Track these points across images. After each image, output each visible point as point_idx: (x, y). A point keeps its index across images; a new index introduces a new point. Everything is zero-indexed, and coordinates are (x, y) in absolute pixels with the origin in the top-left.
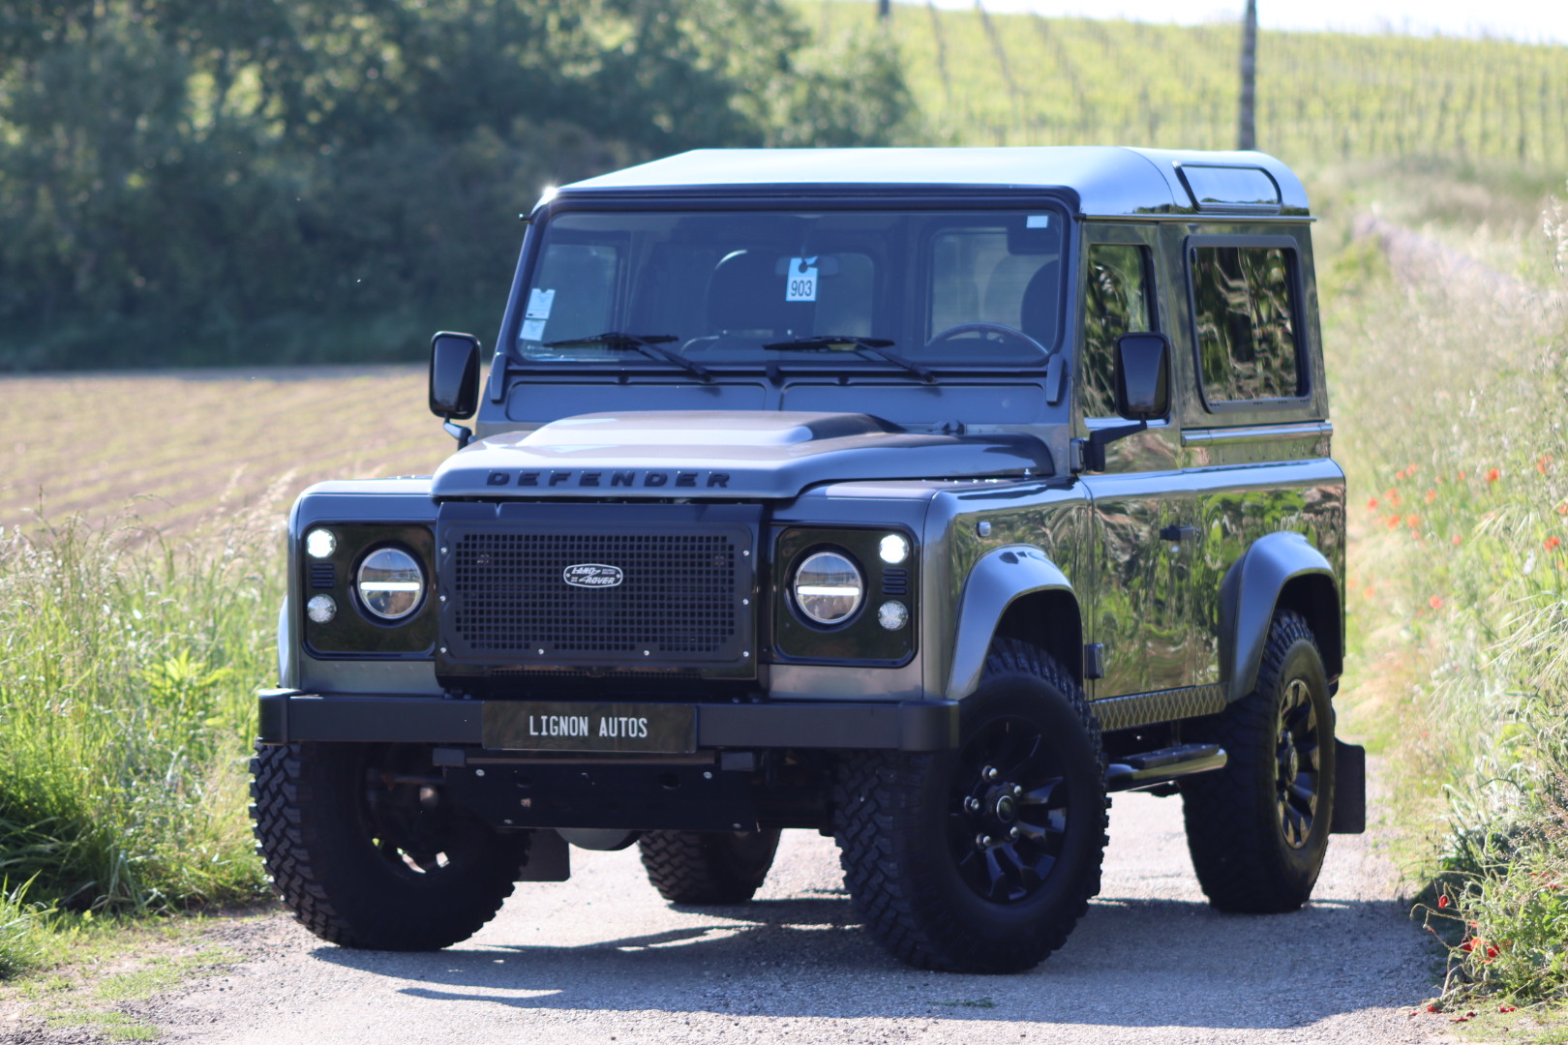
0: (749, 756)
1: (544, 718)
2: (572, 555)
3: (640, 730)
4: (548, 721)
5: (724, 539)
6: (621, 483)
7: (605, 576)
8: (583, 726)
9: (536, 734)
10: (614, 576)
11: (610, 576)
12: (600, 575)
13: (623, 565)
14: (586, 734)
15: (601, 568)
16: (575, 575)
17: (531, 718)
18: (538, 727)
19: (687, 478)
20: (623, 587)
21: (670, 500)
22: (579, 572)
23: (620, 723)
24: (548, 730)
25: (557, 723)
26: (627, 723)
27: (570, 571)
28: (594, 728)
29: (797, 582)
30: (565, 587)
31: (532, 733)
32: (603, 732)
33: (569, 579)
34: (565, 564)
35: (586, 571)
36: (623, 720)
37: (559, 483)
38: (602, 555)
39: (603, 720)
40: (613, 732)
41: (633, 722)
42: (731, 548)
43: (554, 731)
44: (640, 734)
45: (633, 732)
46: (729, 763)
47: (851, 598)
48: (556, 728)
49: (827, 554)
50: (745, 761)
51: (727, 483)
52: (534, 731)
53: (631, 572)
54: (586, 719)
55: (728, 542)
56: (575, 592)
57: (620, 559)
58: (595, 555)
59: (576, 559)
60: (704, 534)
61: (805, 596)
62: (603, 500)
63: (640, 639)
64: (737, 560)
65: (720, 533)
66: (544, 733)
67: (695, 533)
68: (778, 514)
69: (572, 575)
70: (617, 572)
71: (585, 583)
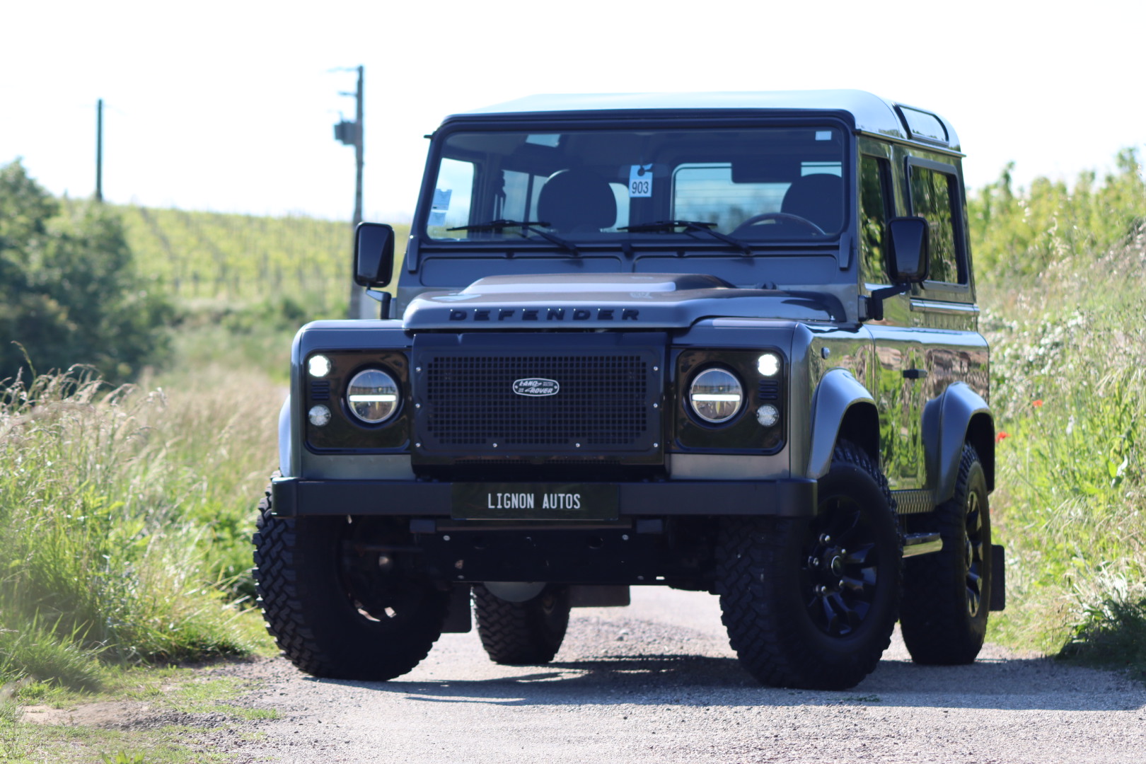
0: (658, 522)
1: (499, 495)
2: (519, 372)
3: (575, 503)
4: (502, 498)
5: (638, 358)
6: (554, 318)
7: (545, 387)
8: (530, 501)
9: (493, 507)
10: (553, 387)
11: (549, 387)
12: (541, 387)
13: (559, 379)
14: (532, 507)
15: (542, 382)
16: (522, 387)
17: (490, 495)
18: (495, 502)
19: (606, 314)
20: (559, 395)
21: (592, 330)
22: (525, 384)
23: (559, 498)
24: (502, 504)
25: (509, 499)
26: (564, 498)
27: (518, 384)
28: (538, 501)
29: (691, 391)
30: (514, 396)
31: (490, 507)
32: (545, 505)
33: (517, 390)
34: (514, 379)
35: (530, 383)
36: (562, 496)
37: (506, 318)
38: (542, 371)
39: (546, 496)
40: (554, 505)
41: (569, 497)
42: (644, 365)
43: (507, 504)
44: (575, 506)
45: (569, 505)
46: (645, 527)
47: (734, 403)
48: (509, 502)
49: (716, 370)
50: (655, 527)
51: (638, 317)
52: (492, 505)
53: (566, 384)
54: (533, 495)
55: (642, 360)
56: (522, 400)
57: (557, 375)
58: (537, 371)
59: (522, 375)
60: (623, 354)
61: (697, 401)
62: (539, 330)
63: (572, 435)
64: (648, 374)
65: (635, 354)
66: (500, 506)
67: (616, 354)
68: (676, 341)
69: (519, 387)
70: (555, 384)
71: (529, 393)
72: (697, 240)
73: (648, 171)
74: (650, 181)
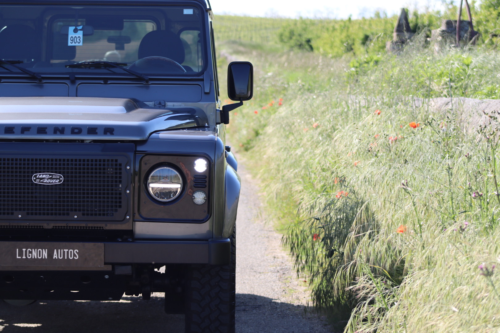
0: (129, 267)
1: (24, 250)
2: (36, 168)
3: (75, 255)
4: (26, 251)
5: (116, 161)
6: (58, 132)
7: (54, 179)
8: (45, 254)
9: (20, 257)
10: (59, 179)
11: (57, 179)
12: (51, 178)
13: (63, 173)
14: (46, 258)
15: (52, 175)
16: (38, 178)
17: (17, 250)
18: (21, 254)
19: (92, 130)
20: (63, 184)
21: (83, 141)
22: (41, 177)
23: (64, 252)
24: (26, 256)
25: (31, 252)
26: (68, 252)
27: (35, 176)
28: (50, 254)
29: (149, 181)
30: (33, 184)
31: (18, 257)
32: (55, 256)
33: (35, 180)
34: (33, 173)
35: (44, 176)
36: (66, 250)
37: (25, 132)
38: (52, 168)
39: (55, 250)
40: (61, 257)
41: (71, 252)
42: (120, 165)
43: (29, 256)
44: (75, 258)
45: (71, 257)
46: (119, 271)
47: (177, 189)
48: (30, 254)
49: (165, 168)
50: (128, 270)
51: (114, 133)
52: (19, 256)
53: (68, 177)
54: (46, 250)
55: (119, 162)
56: (38, 187)
57: (62, 171)
58: (48, 168)
59: (38, 170)
60: (106, 158)
61: (152, 188)
62: (47, 141)
63: (72, 210)
64: (123, 171)
65: (114, 158)
66: (24, 257)
67: (102, 158)
68: (139, 148)
69: (37, 178)
70: (61, 177)
71: (42, 182)
72: (115, 74)
73: (80, 30)
74: (81, 36)
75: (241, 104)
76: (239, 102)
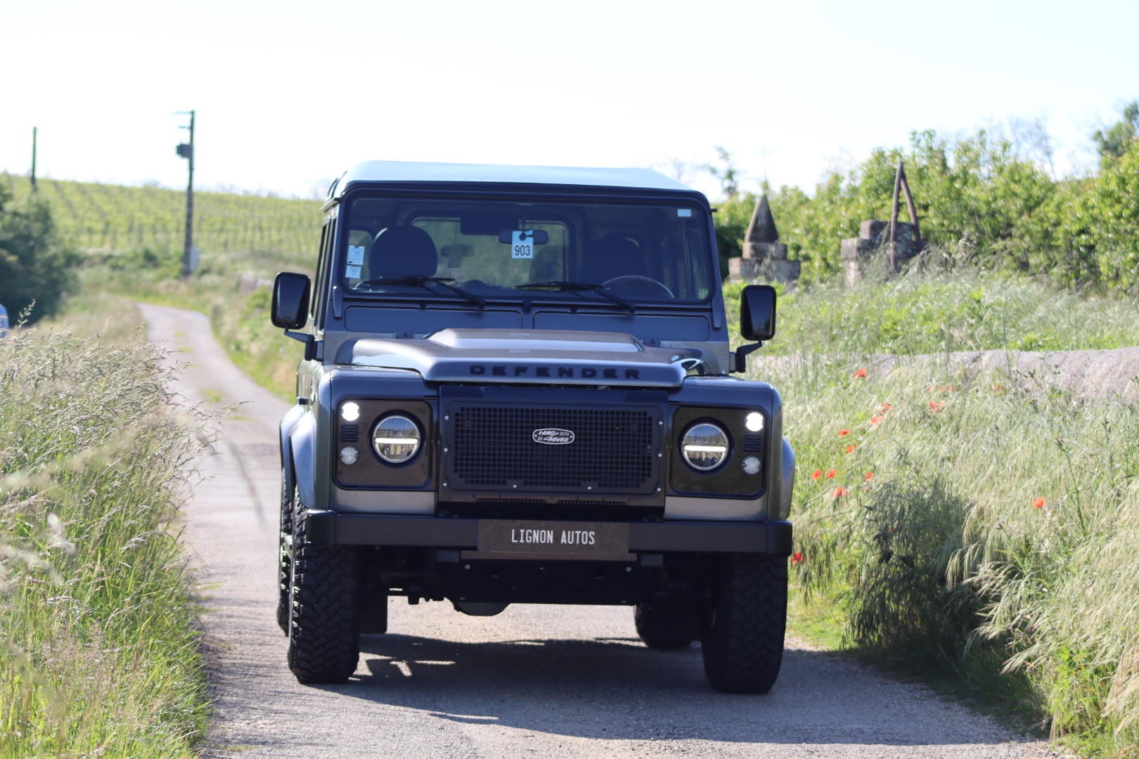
0: (660, 557)
1: (522, 531)
2: (538, 422)
3: (589, 539)
4: (525, 533)
5: (645, 413)
6: (564, 375)
7: (562, 436)
8: (550, 537)
9: (516, 541)
10: (569, 437)
11: (566, 437)
12: (558, 436)
13: (575, 429)
14: (552, 542)
15: (560, 432)
16: (541, 436)
17: (513, 531)
18: (518, 537)
19: (610, 372)
20: (574, 444)
21: (595, 387)
22: (544, 433)
23: (575, 535)
24: (524, 539)
25: (531, 535)
26: (580, 535)
27: (537, 433)
28: (557, 537)
29: (684, 442)
30: (534, 443)
31: (513, 541)
32: (563, 540)
33: (536, 438)
34: (534, 429)
35: (549, 433)
36: (578, 532)
37: (521, 374)
38: (559, 423)
39: (564, 532)
40: (571, 541)
41: (585, 534)
42: (650, 419)
44: (590, 542)
45: (585, 541)
46: (648, 561)
47: (722, 453)
48: (530, 538)
49: (706, 425)
50: (657, 561)
51: (639, 376)
53: (580, 434)
54: (552, 532)
55: (648, 416)
56: (540, 447)
57: (572, 426)
58: (554, 422)
59: (541, 425)
60: (631, 410)
61: (688, 452)
62: (548, 386)
63: (584, 479)
64: (654, 427)
65: (642, 410)
66: (522, 541)
67: (625, 409)
68: (672, 398)
69: (539, 436)
70: (571, 434)
71: (546, 441)
73: (530, 236)
75: (760, 345)
76: (757, 342)
